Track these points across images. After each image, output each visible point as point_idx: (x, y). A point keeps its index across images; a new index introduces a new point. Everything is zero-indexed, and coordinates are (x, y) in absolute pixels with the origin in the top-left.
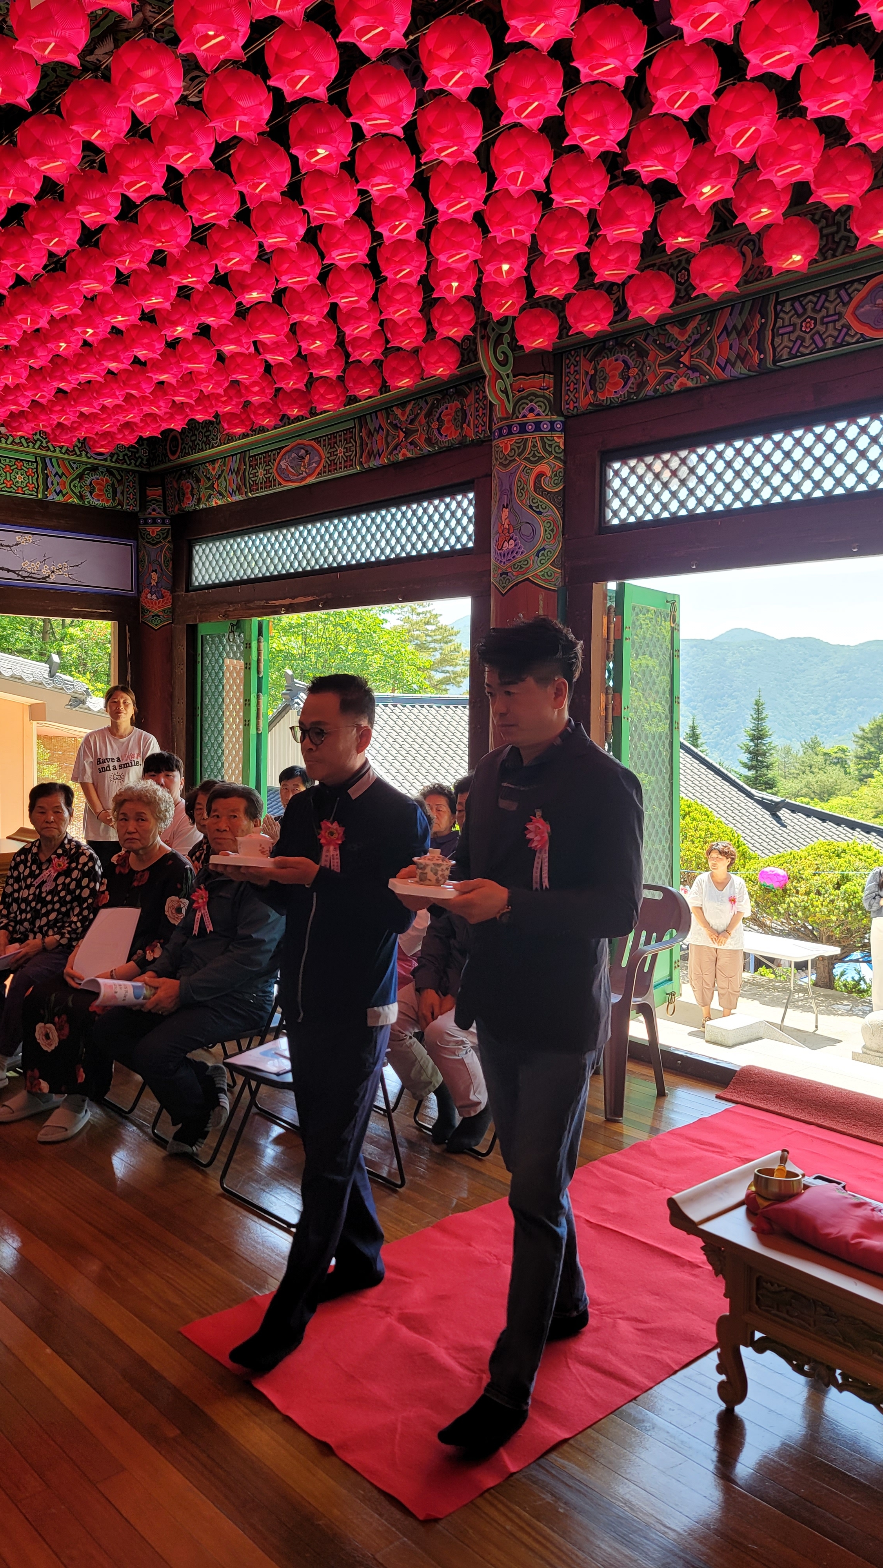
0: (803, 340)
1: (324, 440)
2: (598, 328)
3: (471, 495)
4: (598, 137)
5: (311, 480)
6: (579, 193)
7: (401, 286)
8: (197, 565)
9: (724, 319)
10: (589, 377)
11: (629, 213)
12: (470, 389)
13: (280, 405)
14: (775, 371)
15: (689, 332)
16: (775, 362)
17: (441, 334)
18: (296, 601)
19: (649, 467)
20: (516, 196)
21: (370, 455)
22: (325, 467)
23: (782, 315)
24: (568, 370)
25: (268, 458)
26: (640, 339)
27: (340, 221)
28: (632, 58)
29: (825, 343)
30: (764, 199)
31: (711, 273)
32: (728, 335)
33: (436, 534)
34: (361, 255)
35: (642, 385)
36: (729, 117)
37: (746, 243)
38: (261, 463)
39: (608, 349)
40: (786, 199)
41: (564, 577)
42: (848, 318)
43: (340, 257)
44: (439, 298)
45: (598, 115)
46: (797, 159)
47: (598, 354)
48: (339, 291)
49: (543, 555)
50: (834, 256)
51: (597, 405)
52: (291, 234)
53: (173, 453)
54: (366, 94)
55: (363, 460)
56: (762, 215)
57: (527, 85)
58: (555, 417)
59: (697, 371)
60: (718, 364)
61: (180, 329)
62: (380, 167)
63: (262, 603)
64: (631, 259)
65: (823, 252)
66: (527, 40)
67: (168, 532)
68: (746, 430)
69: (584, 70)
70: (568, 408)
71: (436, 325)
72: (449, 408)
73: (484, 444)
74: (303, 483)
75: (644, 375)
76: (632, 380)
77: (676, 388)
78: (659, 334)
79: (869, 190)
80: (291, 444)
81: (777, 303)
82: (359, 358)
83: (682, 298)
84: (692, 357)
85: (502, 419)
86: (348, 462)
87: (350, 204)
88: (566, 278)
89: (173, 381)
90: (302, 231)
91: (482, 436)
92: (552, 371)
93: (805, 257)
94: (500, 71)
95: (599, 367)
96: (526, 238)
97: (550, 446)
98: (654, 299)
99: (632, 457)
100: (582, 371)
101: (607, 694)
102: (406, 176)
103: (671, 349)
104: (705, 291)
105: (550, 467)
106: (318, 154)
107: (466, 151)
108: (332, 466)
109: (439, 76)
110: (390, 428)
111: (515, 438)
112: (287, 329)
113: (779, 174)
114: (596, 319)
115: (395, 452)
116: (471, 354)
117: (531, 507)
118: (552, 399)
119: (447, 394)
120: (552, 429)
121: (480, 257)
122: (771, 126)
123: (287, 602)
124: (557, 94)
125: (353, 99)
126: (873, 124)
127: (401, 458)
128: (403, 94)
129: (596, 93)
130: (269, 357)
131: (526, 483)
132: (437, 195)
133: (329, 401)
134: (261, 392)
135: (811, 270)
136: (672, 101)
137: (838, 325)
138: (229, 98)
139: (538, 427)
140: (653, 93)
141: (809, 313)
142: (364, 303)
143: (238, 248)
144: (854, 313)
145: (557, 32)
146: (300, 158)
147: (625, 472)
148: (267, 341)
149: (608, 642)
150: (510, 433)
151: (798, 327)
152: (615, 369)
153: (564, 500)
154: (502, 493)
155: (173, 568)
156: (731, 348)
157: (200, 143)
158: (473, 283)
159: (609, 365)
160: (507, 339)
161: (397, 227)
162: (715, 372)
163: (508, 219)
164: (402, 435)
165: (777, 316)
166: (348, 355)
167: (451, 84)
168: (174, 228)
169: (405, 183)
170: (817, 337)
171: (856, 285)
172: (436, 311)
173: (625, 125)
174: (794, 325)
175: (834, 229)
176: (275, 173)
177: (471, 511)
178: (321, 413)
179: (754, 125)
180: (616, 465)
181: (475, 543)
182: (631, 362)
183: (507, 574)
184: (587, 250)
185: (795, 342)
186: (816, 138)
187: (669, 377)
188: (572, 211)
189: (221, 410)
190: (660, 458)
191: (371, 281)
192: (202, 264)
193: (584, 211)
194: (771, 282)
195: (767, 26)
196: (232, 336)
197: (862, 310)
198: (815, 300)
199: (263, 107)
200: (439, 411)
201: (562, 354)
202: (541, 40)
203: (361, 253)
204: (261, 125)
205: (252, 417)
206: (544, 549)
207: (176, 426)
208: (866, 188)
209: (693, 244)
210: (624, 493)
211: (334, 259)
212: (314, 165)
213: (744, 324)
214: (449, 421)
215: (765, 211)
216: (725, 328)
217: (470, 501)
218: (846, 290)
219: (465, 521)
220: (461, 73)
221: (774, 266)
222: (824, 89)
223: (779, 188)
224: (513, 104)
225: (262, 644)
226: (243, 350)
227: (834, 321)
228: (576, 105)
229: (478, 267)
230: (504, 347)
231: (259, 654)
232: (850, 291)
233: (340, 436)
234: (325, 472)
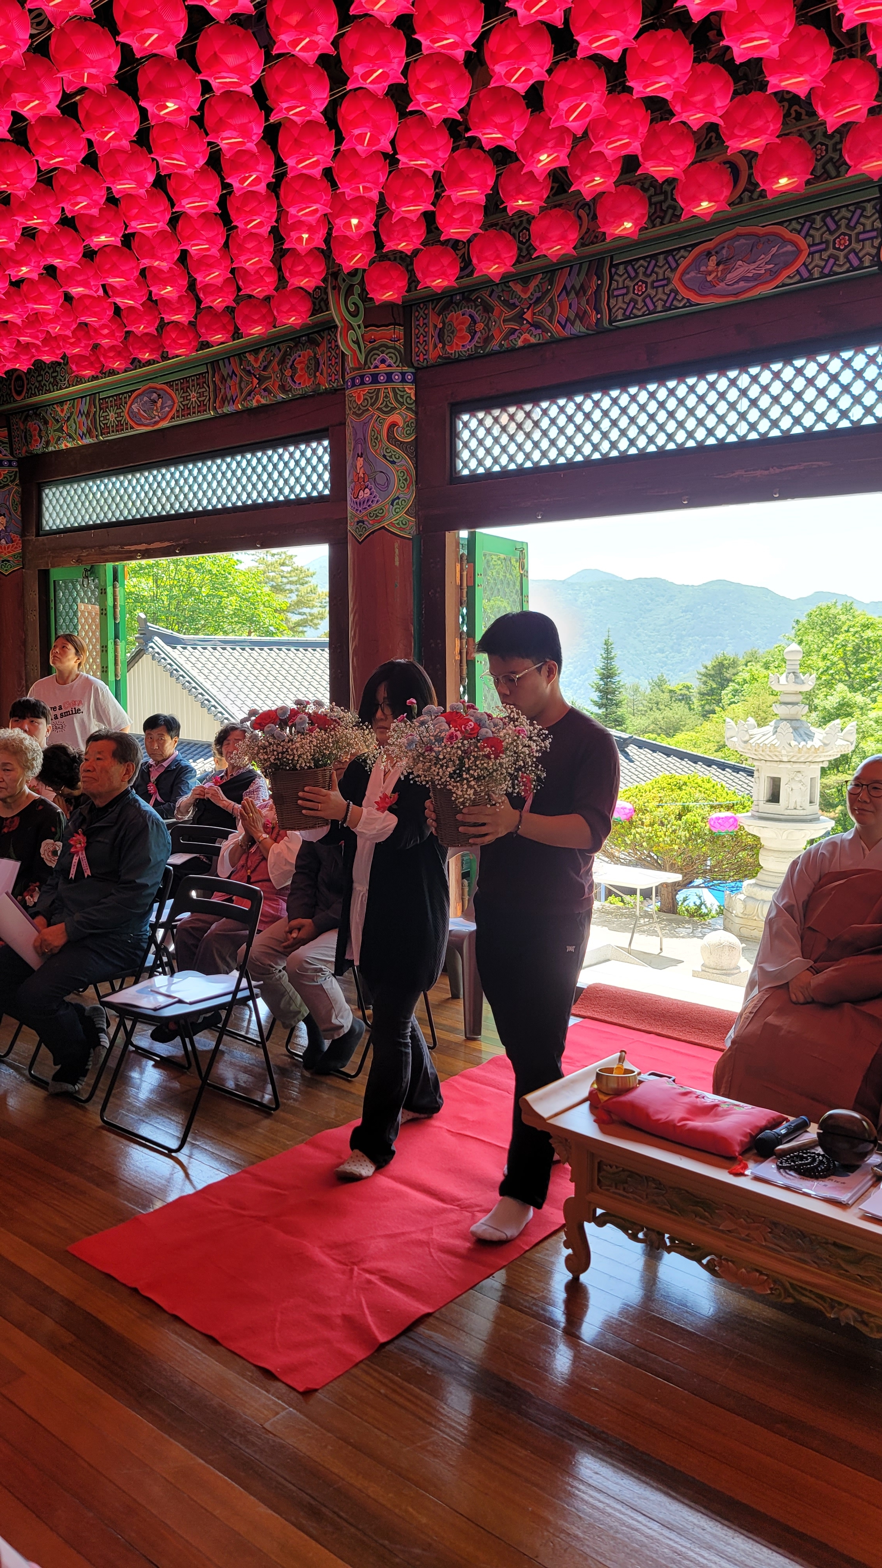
0: (636, 302)
1: (177, 385)
2: (446, 283)
3: (326, 443)
4: (439, 105)
5: (164, 424)
6: (424, 155)
7: (252, 236)
8: (47, 508)
9: (562, 279)
10: (437, 330)
11: (472, 176)
12: (323, 338)
13: (131, 349)
14: (611, 330)
15: (531, 290)
16: (610, 323)
17: (293, 284)
18: (152, 546)
19: (496, 420)
20: (364, 156)
21: (224, 400)
22: (178, 411)
23: (616, 277)
24: (417, 323)
25: (118, 400)
26: (485, 294)
27: (190, 171)
28: (470, 34)
29: (655, 307)
30: (597, 168)
31: (550, 235)
32: (568, 294)
33: (292, 481)
34: (211, 204)
35: (487, 340)
36: (562, 92)
37: (582, 207)
38: (111, 406)
39: (455, 303)
40: (617, 168)
41: (418, 525)
42: (676, 284)
43: (190, 205)
44: (288, 250)
45: (440, 84)
46: (625, 134)
47: (445, 308)
48: (190, 238)
49: (398, 504)
50: (662, 224)
51: (446, 358)
52: (140, 181)
53: (19, 393)
54: (215, 53)
55: (217, 404)
56: (595, 183)
57: (372, 54)
58: (406, 369)
59: (540, 328)
60: (558, 322)
61: (24, 269)
62: (229, 121)
63: (117, 548)
64: (474, 219)
65: (652, 219)
66: (370, 12)
67: (15, 475)
68: (586, 386)
69: (425, 43)
70: (419, 360)
71: (288, 274)
72: (302, 355)
73: (338, 393)
74: (156, 428)
75: (489, 330)
76: (479, 334)
77: (520, 343)
78: (503, 291)
79: (693, 163)
80: (143, 387)
81: (611, 266)
82: (210, 304)
83: (524, 257)
84: (534, 314)
85: (354, 369)
86: (202, 407)
87: (200, 155)
88: (413, 233)
89: (19, 321)
90: (151, 179)
91: (335, 385)
92: (402, 323)
93: (635, 225)
94: (346, 37)
95: (447, 321)
96: (374, 195)
97: (402, 397)
98: (497, 259)
99: (480, 409)
100: (431, 325)
101: (461, 638)
102: (255, 131)
103: (514, 306)
104: (544, 252)
105: (401, 417)
106: (167, 107)
107: (313, 111)
108: (186, 410)
109: (287, 42)
110: (243, 374)
111: (367, 388)
112: (136, 274)
113: (610, 147)
114: (443, 275)
115: (249, 398)
116: (322, 304)
117: (384, 456)
118: (402, 351)
119: (299, 342)
120: (403, 380)
121: (330, 211)
122: (600, 102)
123: (143, 547)
124: (400, 63)
125: (201, 56)
126: (694, 104)
127: (254, 404)
128: (251, 55)
129: (437, 62)
130: (118, 300)
131: (379, 432)
132: (286, 150)
133: (181, 346)
134: (111, 335)
135: (641, 236)
136: (509, 75)
137: (667, 290)
138: (78, 50)
139: (389, 378)
140: (491, 67)
141: (641, 277)
142: (214, 251)
143: (85, 192)
144: (680, 279)
145: (399, 8)
146: (150, 111)
147: (473, 424)
148: (116, 285)
149: (461, 589)
150: (362, 383)
151: (631, 289)
152: (463, 323)
153: (416, 450)
154: (356, 442)
155: (22, 512)
156: (570, 308)
157: (47, 91)
158: (323, 235)
159: (457, 319)
160: (357, 289)
161: (247, 178)
162: (555, 330)
163: (356, 176)
164: (256, 381)
165: (611, 279)
166: (199, 302)
167: (298, 49)
168: (19, 170)
169: (254, 138)
170: (648, 300)
171: (682, 252)
172: (287, 262)
173: (466, 94)
174: (627, 287)
175: (662, 197)
176: (124, 122)
177: (326, 459)
178: (173, 358)
179: (586, 100)
180: (465, 417)
181: (331, 491)
182: (477, 317)
183: (363, 522)
184: (432, 208)
185: (628, 304)
186: (643, 115)
187: (513, 333)
188: (417, 172)
189: (69, 351)
190: (506, 411)
191: (222, 229)
192: (48, 206)
193: (429, 172)
194: (606, 246)
195: (594, 11)
196: (79, 278)
197: (688, 276)
198: (646, 264)
199: (111, 60)
200: (292, 359)
201: (411, 306)
202: (384, 14)
203: (211, 202)
204: (110, 78)
205: (102, 359)
206: (398, 498)
207: (22, 366)
208: (689, 162)
209: (533, 207)
210: (473, 444)
211: (184, 207)
212: (163, 118)
213: (582, 286)
214: (302, 369)
215: (598, 180)
216: (565, 287)
217: (325, 449)
218: (674, 257)
219: (320, 468)
220: (307, 40)
221: (608, 232)
222: (649, 72)
223: (610, 160)
224: (359, 70)
225: (117, 590)
226: (91, 293)
227: (663, 286)
228: (419, 72)
229: (327, 220)
230: (355, 298)
231: (115, 600)
232: (677, 257)
233: (193, 380)
234: (178, 417)
